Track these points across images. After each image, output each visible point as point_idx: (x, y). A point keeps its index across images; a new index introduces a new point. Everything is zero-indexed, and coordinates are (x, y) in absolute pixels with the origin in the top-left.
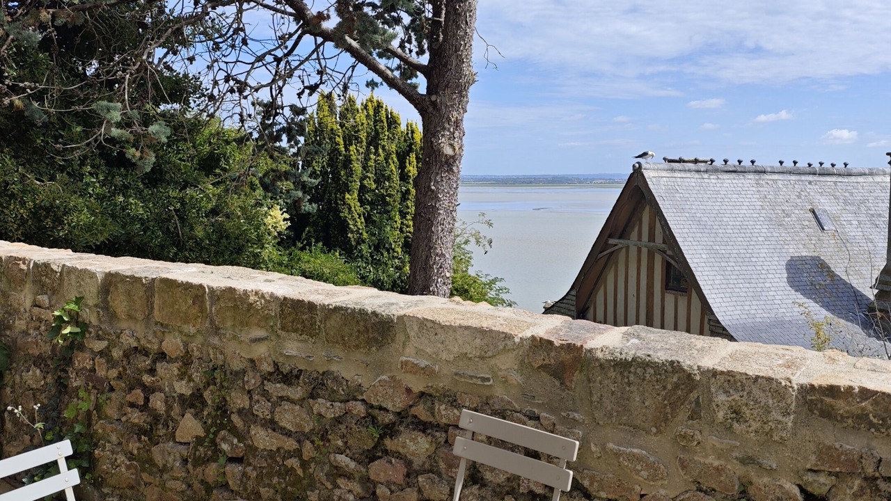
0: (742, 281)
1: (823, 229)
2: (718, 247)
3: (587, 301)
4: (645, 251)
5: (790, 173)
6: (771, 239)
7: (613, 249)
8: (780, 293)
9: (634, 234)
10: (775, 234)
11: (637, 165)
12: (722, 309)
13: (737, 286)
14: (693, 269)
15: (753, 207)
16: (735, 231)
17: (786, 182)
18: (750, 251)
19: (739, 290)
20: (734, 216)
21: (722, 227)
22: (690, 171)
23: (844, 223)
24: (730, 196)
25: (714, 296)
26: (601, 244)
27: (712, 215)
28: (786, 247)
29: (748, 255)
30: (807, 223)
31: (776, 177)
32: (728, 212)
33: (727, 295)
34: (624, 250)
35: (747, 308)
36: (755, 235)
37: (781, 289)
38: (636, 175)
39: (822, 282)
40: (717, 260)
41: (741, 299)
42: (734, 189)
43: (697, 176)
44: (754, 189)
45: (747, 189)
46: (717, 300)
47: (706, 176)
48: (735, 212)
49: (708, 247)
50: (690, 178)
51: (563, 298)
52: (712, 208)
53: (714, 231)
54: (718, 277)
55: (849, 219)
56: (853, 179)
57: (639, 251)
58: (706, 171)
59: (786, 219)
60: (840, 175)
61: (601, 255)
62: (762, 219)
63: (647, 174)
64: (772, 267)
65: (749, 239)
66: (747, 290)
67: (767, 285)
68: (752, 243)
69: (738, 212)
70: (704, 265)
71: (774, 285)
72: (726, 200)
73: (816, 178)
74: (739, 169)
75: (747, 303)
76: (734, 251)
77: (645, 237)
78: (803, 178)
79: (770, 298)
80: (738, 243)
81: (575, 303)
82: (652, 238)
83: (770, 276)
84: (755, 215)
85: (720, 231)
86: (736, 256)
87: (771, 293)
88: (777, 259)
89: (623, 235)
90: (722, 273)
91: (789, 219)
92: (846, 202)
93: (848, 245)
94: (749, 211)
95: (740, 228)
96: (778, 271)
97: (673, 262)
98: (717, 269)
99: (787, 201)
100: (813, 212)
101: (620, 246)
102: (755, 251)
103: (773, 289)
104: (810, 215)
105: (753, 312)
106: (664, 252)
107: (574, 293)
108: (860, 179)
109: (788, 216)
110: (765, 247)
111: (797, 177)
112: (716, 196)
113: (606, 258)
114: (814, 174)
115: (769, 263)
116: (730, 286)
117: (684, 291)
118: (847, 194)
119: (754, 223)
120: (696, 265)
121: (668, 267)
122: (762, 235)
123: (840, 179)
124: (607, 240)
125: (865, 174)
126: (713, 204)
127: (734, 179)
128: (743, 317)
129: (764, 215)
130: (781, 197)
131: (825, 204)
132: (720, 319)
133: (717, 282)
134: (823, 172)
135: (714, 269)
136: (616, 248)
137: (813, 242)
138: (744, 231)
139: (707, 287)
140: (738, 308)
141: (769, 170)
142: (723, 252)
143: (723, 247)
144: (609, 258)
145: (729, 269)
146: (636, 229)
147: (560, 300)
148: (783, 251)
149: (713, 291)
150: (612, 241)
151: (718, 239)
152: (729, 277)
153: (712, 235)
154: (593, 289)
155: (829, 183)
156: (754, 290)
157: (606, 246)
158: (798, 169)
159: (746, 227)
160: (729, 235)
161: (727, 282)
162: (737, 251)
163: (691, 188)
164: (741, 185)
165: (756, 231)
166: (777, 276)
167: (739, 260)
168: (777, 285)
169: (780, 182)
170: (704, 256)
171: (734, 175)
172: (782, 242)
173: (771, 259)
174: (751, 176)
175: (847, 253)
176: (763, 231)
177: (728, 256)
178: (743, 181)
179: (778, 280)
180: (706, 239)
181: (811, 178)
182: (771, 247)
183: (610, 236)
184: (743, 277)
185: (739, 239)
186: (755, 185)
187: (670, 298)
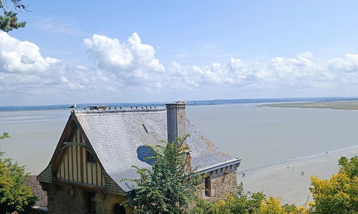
0: (116, 156)
1: (147, 132)
2: (107, 143)
3: (57, 169)
4: (79, 147)
5: (135, 111)
6: (128, 138)
7: (66, 146)
8: (131, 159)
9: (74, 140)
10: (129, 136)
11: (73, 112)
12: (108, 168)
13: (114, 158)
14: (97, 153)
15: (121, 126)
16: (114, 136)
17: (133, 115)
18: (119, 143)
19: (115, 159)
21: (108, 135)
22: (95, 113)
23: (155, 129)
24: (112, 122)
25: (105, 163)
26: (60, 145)
27: (105, 130)
29: (119, 145)
30: (141, 130)
31: (130, 113)
32: (111, 128)
33: (110, 162)
34: (71, 146)
35: (118, 166)
37: (131, 157)
38: (72, 115)
39: (147, 153)
40: (106, 148)
41: (116, 163)
42: (113, 119)
43: (98, 114)
44: (121, 118)
45: (119, 118)
46: (106, 165)
47: (102, 114)
48: (114, 128)
49: (103, 143)
50: (95, 115)
51: (46, 169)
52: (104, 127)
53: (105, 136)
54: (107, 155)
55: (157, 127)
56: (158, 112)
57: (77, 146)
58: (102, 112)
59: (134, 129)
60: (153, 111)
61: (61, 149)
62: (124, 130)
63: (76, 115)
64: (128, 149)
65: (119, 138)
66: (118, 159)
67: (126, 156)
68: (120, 140)
69: (115, 128)
70: (101, 151)
72: (110, 123)
73: (145, 112)
74: (115, 111)
75: (118, 164)
76: (113, 144)
77: (79, 141)
78: (140, 113)
79: (127, 161)
80: (115, 141)
81: (51, 171)
82: (81, 141)
83: (127, 152)
84: (122, 129)
85: (108, 136)
86: (114, 146)
87: (128, 159)
88: (130, 145)
89: (70, 140)
90: (109, 153)
92: (156, 121)
93: (156, 137)
94: (119, 127)
95: (115, 134)
96: (130, 150)
97: (89, 151)
98: (106, 152)
99: (134, 122)
100: (143, 125)
101: (68, 145)
102: (122, 143)
103: (128, 157)
104: (142, 127)
105: (120, 168)
106: (86, 147)
107: (50, 166)
108: (161, 112)
109: (134, 128)
110: (125, 141)
111: (138, 113)
112: (106, 122)
113: (64, 149)
114: (144, 111)
116: (111, 158)
117: (94, 162)
118: (156, 118)
119: (121, 132)
120: (98, 151)
121: (88, 153)
122: (124, 136)
123: (154, 112)
124: (63, 143)
125: (162, 110)
126: (105, 125)
127: (113, 115)
128: (116, 170)
129: (125, 128)
130: (132, 121)
131: (149, 123)
132: (107, 172)
133: (106, 157)
134: (147, 110)
135: (105, 152)
136: (67, 146)
137: (144, 137)
138: (118, 135)
139: (102, 160)
140: (115, 167)
141: (127, 110)
142: (109, 145)
143: (109, 143)
144: (65, 151)
145: (111, 151)
146: (75, 137)
147: (45, 170)
148: (133, 142)
149: (105, 161)
150: (65, 143)
151: (107, 140)
152: (111, 155)
153: (104, 138)
154: (59, 164)
155: (150, 114)
156: (121, 159)
157: (63, 145)
158: (138, 109)
160: (111, 138)
162: (115, 144)
163: (96, 120)
164: (116, 117)
165: (122, 135)
166: (130, 152)
167: (115, 147)
168: (130, 155)
169: (131, 115)
170: (101, 147)
171: (114, 113)
172: (132, 139)
173: (128, 146)
174: (119, 113)
175: (156, 140)
176: (125, 135)
177: (111, 146)
178: (117, 115)
179: (130, 154)
180: (102, 140)
181: (143, 113)
182: (128, 141)
183: (64, 141)
184: (117, 154)
185: (115, 139)
186: (122, 117)
187: (89, 165)
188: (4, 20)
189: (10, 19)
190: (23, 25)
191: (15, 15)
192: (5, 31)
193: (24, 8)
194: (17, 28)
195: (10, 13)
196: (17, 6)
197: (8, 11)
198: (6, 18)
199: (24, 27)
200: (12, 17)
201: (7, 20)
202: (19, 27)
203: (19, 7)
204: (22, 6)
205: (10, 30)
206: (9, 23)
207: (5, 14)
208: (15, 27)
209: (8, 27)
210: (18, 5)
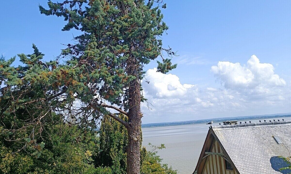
0: (251, 165)
1: (278, 143)
2: (241, 153)
4: (217, 156)
5: (263, 124)
6: (260, 148)
7: (207, 156)
8: (265, 168)
9: (213, 150)
10: (261, 147)
11: (210, 127)
14: (233, 162)
15: (252, 138)
16: (247, 147)
17: (263, 128)
18: (253, 154)
19: (250, 168)
20: (246, 141)
21: (242, 146)
22: (229, 127)
23: (286, 140)
24: (244, 135)
25: (242, 171)
26: (203, 154)
27: (238, 142)
28: (266, 151)
29: (252, 155)
30: (272, 142)
31: (259, 126)
32: (244, 140)
33: (246, 170)
36: (254, 147)
37: (265, 166)
38: (211, 130)
39: (280, 163)
40: (241, 158)
41: (252, 172)
42: (245, 132)
43: (231, 128)
44: (252, 131)
45: (249, 131)
46: (243, 173)
47: (234, 128)
48: (246, 140)
49: (238, 154)
50: (229, 129)
51: (193, 173)
52: (238, 139)
53: (239, 147)
54: (243, 164)
55: (287, 139)
56: (287, 124)
57: (216, 156)
58: (234, 127)
59: (264, 141)
60: (282, 123)
61: (203, 158)
62: (256, 142)
63: (214, 129)
64: (261, 159)
65: (252, 149)
66: (253, 168)
67: (261, 165)
68: (253, 151)
69: (247, 140)
70: (237, 160)
71: (263, 165)
72: (242, 136)
73: (273, 125)
74: (246, 125)
76: (247, 154)
77: (217, 151)
78: (268, 125)
79: (262, 170)
80: (248, 151)
82: (219, 152)
83: (261, 162)
84: (253, 141)
85: (241, 147)
86: (248, 156)
87: (262, 168)
88: (263, 156)
89: (210, 150)
90: (244, 162)
91: (266, 141)
92: (285, 133)
93: (288, 148)
95: (248, 145)
96: (264, 160)
97: (226, 160)
98: (242, 161)
99: (264, 135)
100: (273, 137)
101: (209, 154)
102: (255, 153)
103: (263, 167)
104: (273, 139)
106: (224, 156)
107: (196, 171)
108: (289, 124)
109: (265, 140)
110: (258, 151)
111: (267, 126)
112: (238, 135)
113: (206, 158)
114: (272, 124)
115: (260, 157)
116: (247, 167)
117: (232, 169)
118: (285, 130)
119: (253, 143)
120: (234, 160)
121: (226, 162)
122: (256, 147)
123: (282, 125)
124: (204, 153)
126: (238, 138)
127: (244, 128)
129: (256, 140)
130: (262, 133)
131: (278, 135)
133: (242, 166)
134: (275, 123)
135: (240, 161)
136: (208, 155)
137: (275, 148)
138: (250, 146)
139: (239, 168)
141: (256, 124)
142: (243, 155)
143: (243, 153)
144: (206, 159)
145: (246, 161)
146: (214, 148)
148: (265, 152)
149: (241, 169)
150: (206, 153)
151: (241, 150)
152: (246, 164)
153: (239, 149)
154: (203, 170)
155: (278, 127)
156: (256, 168)
157: (205, 155)
158: (266, 123)
159: (250, 145)
160: (245, 148)
161: (246, 165)
162: (248, 154)
163: (230, 133)
164: (247, 130)
165: (254, 146)
166: (263, 162)
167: (249, 157)
169: (261, 128)
170: (237, 157)
171: (244, 127)
172: (264, 149)
173: (261, 156)
174: (250, 127)
175: (288, 151)
176: (257, 146)
177: (245, 156)
178: (248, 129)
180: (237, 151)
181: (271, 125)
182: (260, 151)
183: (206, 151)
184: (251, 163)
185: (248, 150)
186: (252, 130)
187: (228, 172)
188: (163, 66)
189: (167, 64)
190: (175, 67)
191: (169, 60)
192: (163, 73)
193: (174, 54)
194: (171, 70)
195: (167, 60)
196: (169, 54)
197: (165, 59)
198: (164, 64)
199: (175, 68)
200: (167, 62)
201: (165, 65)
202: (172, 68)
203: (171, 54)
204: (173, 53)
205: (167, 72)
206: (166, 67)
207: (163, 61)
208: (170, 69)
209: (166, 70)
210: (170, 53)
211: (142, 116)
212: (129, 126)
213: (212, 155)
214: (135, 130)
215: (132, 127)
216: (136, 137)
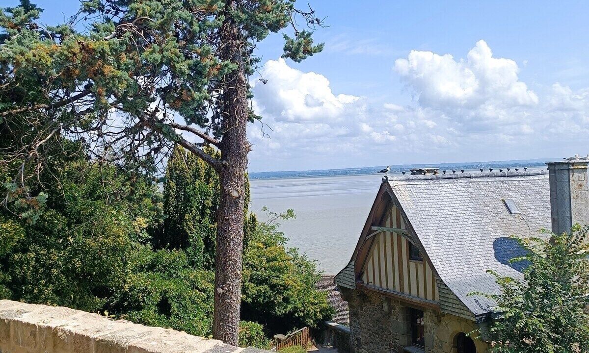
0: (457, 252)
1: (511, 213)
2: (441, 230)
3: (362, 268)
4: (395, 235)
5: (487, 176)
6: (476, 222)
7: (375, 233)
8: (482, 258)
9: (388, 223)
10: (479, 219)
11: (385, 178)
12: (444, 272)
13: (454, 255)
14: (424, 246)
15: (463, 201)
16: (452, 218)
17: (485, 183)
18: (462, 231)
19: (455, 258)
20: (451, 208)
21: (443, 216)
22: (420, 180)
23: (526, 208)
24: (448, 195)
25: (438, 263)
26: (367, 231)
27: (437, 209)
28: (487, 227)
29: (461, 234)
30: (500, 210)
31: (479, 180)
32: (447, 205)
33: (447, 262)
34: (382, 233)
35: (460, 270)
36: (465, 220)
37: (483, 255)
38: (385, 184)
39: (511, 249)
40: (440, 239)
41: (457, 264)
42: (450, 190)
43: (425, 182)
44: (464, 189)
45: (459, 189)
46: (441, 266)
47: (431, 182)
48: (452, 205)
49: (434, 231)
50: (421, 184)
51: (346, 267)
52: (436, 204)
53: (438, 219)
54: (441, 250)
55: (529, 205)
56: (531, 178)
57: (392, 234)
58: (432, 179)
59: (486, 208)
60: (522, 176)
61: (368, 237)
62: (470, 209)
63: (391, 183)
64: (477, 241)
65: (461, 223)
66: (461, 258)
67: (474, 253)
68: (464, 226)
69: (454, 205)
70: (431, 242)
71: (479, 253)
72: (445, 198)
73: (505, 179)
74: (453, 177)
75: (461, 267)
77: (395, 226)
78: (497, 179)
79: (476, 262)
80: (454, 226)
81: (353, 270)
82: (399, 226)
83: (476, 247)
84: (465, 207)
85: (442, 219)
86: (453, 235)
87: (477, 259)
88: (480, 235)
89: (381, 223)
90: (444, 247)
91: (488, 208)
92: (526, 194)
93: (529, 223)
94: (461, 204)
95: (455, 216)
97: (411, 242)
98: (441, 245)
99: (486, 196)
100: (503, 201)
101: (379, 231)
102: (466, 231)
103: (478, 256)
104: (502, 204)
105: (465, 273)
106: (407, 235)
107: (353, 263)
108: (536, 178)
109: (487, 206)
110: (472, 228)
111: (493, 179)
112: (438, 195)
113: (372, 238)
114: (504, 176)
115: (475, 239)
116: (449, 256)
117: (421, 260)
118: (527, 189)
119: (465, 212)
120: (426, 243)
121: (410, 245)
122: (470, 219)
123: (522, 179)
124: (371, 227)
125: (539, 174)
126: (437, 201)
127: (451, 183)
128: (458, 276)
129: (471, 206)
130: (482, 193)
131: (513, 197)
132: (443, 279)
133: (440, 254)
134: (510, 174)
135: (438, 245)
136: (377, 232)
137: (505, 222)
138: (459, 218)
139: (433, 258)
140: (455, 270)
141: (474, 176)
142: (444, 233)
143: (444, 230)
144: (374, 239)
145: (448, 244)
146: (389, 219)
147: (345, 268)
148: (485, 229)
149: (438, 260)
150: (374, 228)
151: (441, 225)
152: (448, 250)
153: (436, 222)
154: (366, 260)
155: (515, 182)
156: (466, 257)
157: (371, 232)
158: (494, 174)
159: (459, 215)
160: (448, 221)
161: (447, 253)
163: (422, 191)
164: (455, 187)
165: (466, 217)
166: (481, 247)
167: (455, 238)
168: (481, 253)
169: (481, 183)
170: (431, 237)
171: (451, 181)
172: (484, 224)
173: (476, 236)
174: (461, 181)
175: (528, 228)
176: (471, 217)
177: (447, 235)
178: (457, 184)
179: (482, 250)
180: (433, 225)
181: (502, 179)
182: (477, 227)
183: (373, 225)
184: (458, 249)
185: (455, 224)
186: (465, 186)
187: (412, 265)
188: (295, 45)
189: (304, 42)
190: (320, 48)
191: (309, 35)
192: (296, 61)
193: (318, 23)
194: (311, 55)
195: (303, 33)
196: (309, 22)
197: (300, 31)
198: (297, 41)
199: (321, 51)
200: (305, 38)
201: (299, 44)
202: (315, 52)
203: (312, 22)
204: (317, 20)
205: (303, 59)
206: (302, 49)
207: (296, 35)
208: (308, 52)
209: (301, 54)
210: (310, 19)
211: (250, 150)
212: (223, 169)
213: (385, 232)
214: (234, 175)
215: (228, 170)
216: (237, 191)
